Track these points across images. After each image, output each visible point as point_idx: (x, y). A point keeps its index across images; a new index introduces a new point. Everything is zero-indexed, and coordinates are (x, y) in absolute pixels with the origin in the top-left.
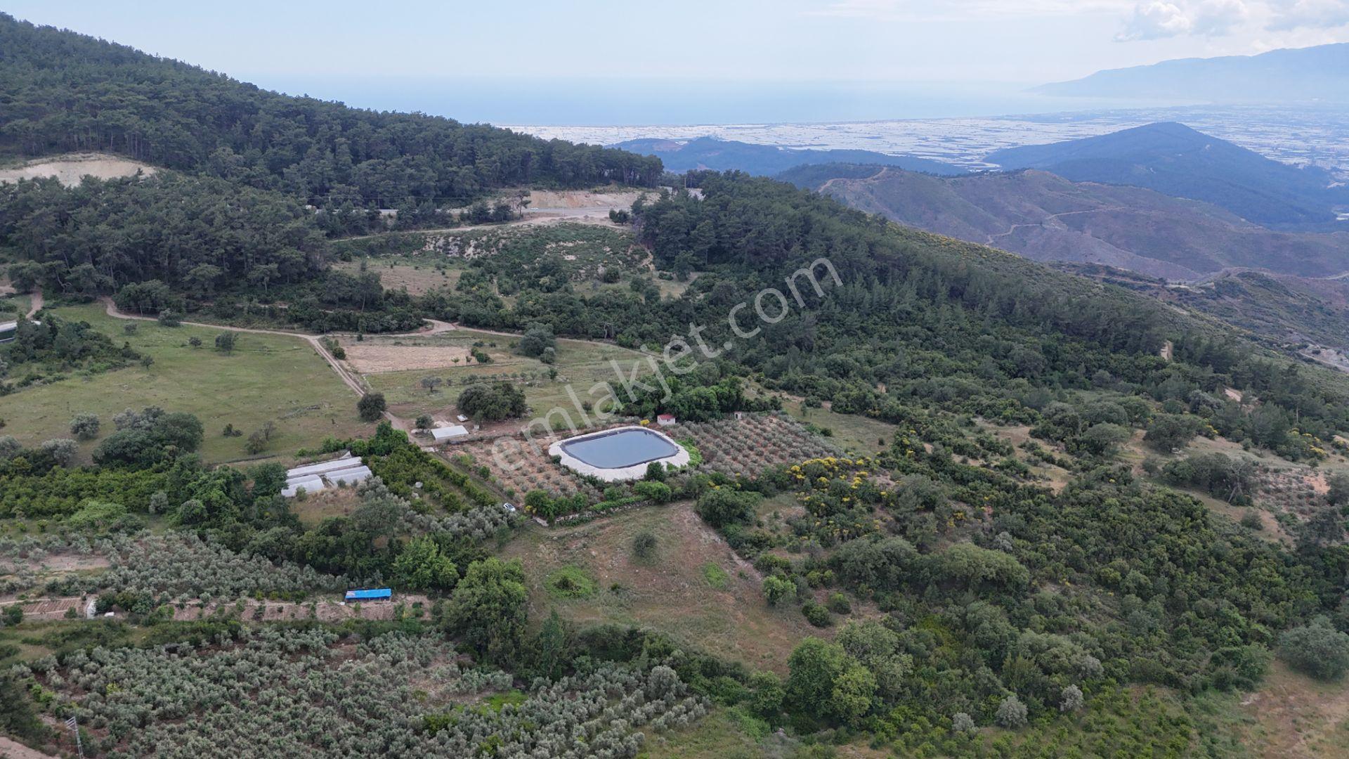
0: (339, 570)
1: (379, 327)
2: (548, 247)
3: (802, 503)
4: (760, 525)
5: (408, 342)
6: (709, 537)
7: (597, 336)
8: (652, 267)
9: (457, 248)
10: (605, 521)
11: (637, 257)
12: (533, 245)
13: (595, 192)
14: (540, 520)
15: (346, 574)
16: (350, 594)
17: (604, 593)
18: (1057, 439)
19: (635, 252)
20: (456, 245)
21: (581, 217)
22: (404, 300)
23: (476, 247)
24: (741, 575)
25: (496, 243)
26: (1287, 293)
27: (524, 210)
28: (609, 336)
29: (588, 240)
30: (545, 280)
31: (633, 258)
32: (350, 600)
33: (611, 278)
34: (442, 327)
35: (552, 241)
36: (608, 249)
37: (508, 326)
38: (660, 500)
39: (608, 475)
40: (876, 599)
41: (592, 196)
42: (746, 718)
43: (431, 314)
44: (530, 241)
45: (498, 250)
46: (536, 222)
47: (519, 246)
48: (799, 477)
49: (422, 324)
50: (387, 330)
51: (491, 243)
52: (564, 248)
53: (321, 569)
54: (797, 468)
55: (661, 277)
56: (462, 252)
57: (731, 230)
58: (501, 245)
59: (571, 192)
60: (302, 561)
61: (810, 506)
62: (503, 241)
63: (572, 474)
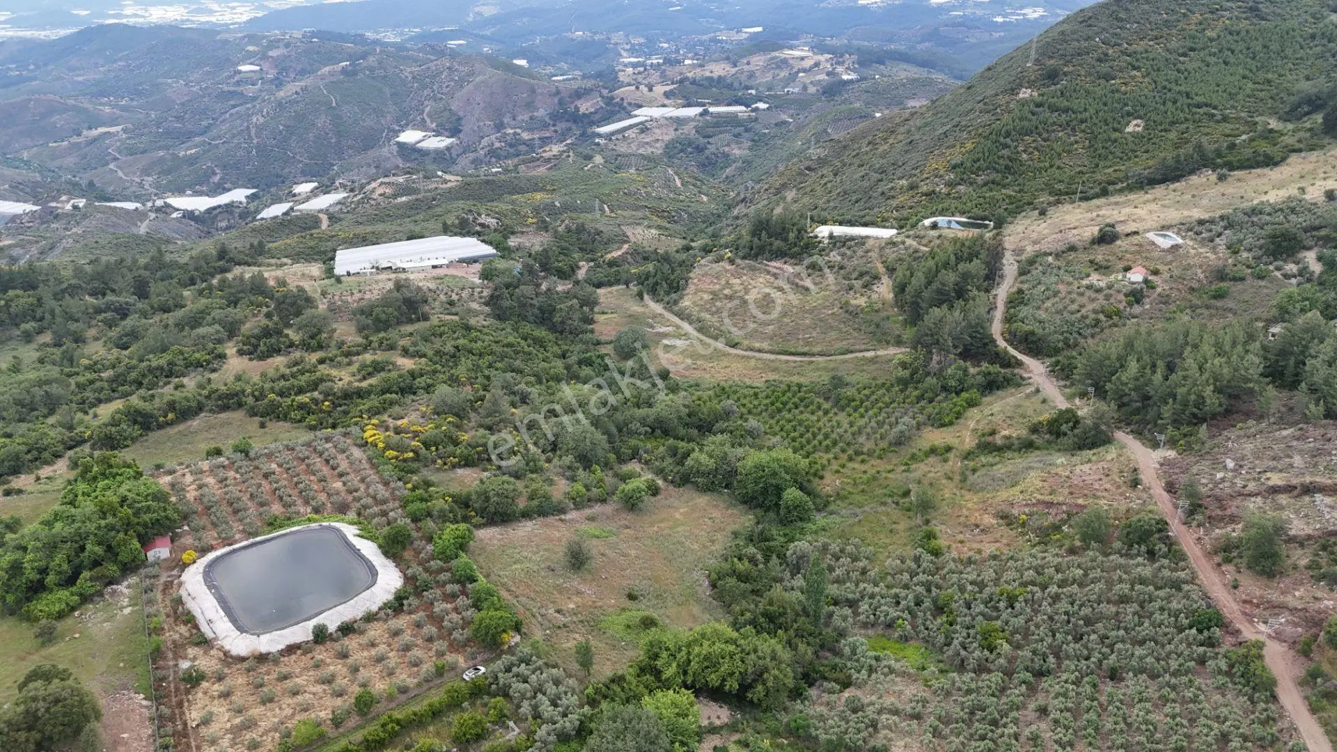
3: (455, 466)
4: (520, 493)
6: (529, 527)
14: (515, 640)
48: (407, 456)
54: (390, 454)
61: (467, 462)
63: (370, 618)
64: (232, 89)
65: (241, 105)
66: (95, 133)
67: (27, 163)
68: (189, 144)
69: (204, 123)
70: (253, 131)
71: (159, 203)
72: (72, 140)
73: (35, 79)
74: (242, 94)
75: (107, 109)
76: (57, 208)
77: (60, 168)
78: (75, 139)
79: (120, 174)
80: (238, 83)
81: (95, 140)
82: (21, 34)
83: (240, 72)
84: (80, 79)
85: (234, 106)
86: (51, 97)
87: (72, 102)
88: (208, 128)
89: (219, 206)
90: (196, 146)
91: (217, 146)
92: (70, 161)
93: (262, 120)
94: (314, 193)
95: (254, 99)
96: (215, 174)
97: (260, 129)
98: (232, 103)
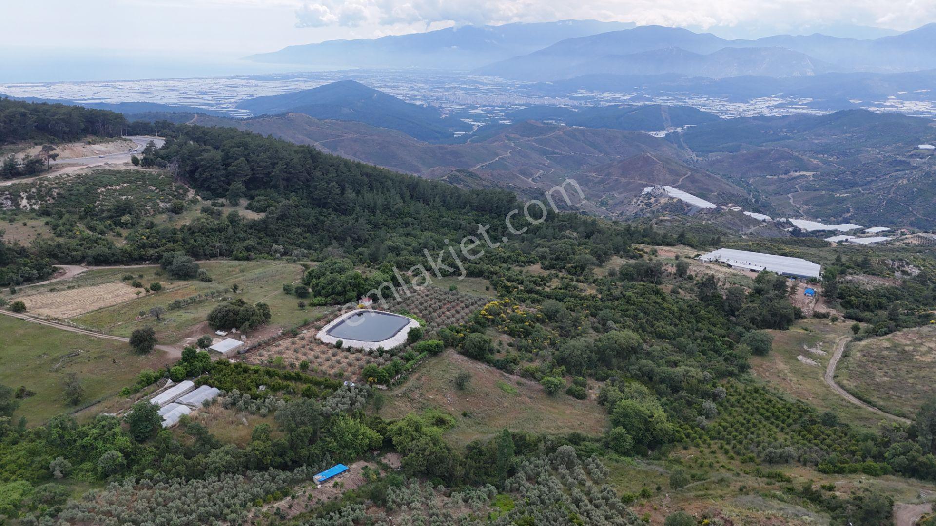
0: (297, 463)
1: (22, 279)
2: (99, 191)
3: (505, 332)
4: (499, 351)
5: (61, 287)
6: (481, 367)
7: (213, 256)
8: (199, 198)
9: (9, 202)
10: (417, 375)
11: (181, 191)
12: (87, 190)
13: (89, 143)
14: (381, 387)
15: (305, 464)
16: (318, 477)
17: (461, 418)
18: (561, 268)
19: (178, 188)
20: (6, 199)
21: (102, 164)
22: (23, 252)
23: (29, 198)
24: (519, 384)
25: (49, 193)
26: (481, 179)
27: (51, 162)
28: (221, 254)
29: (130, 182)
30: (125, 218)
31: (178, 193)
32: (322, 482)
33: (177, 210)
34: (74, 271)
35: (99, 186)
36: (154, 188)
37: (136, 260)
38: (434, 352)
39: (388, 345)
40: (591, 375)
41: (88, 146)
42: (622, 458)
43: (55, 261)
44: (82, 188)
45: (54, 198)
46: (71, 171)
47: (75, 192)
48: (491, 317)
49: (55, 270)
50: (28, 280)
51: (43, 193)
52: (116, 190)
53: (284, 467)
54: (483, 312)
55: (214, 204)
56: (17, 205)
57: (262, 164)
58: (55, 194)
59: (70, 145)
60: (262, 467)
61: (511, 333)
62: (56, 191)
63: (360, 351)
64: (904, 159)
65: (903, 170)
66: (797, 174)
67: (748, 185)
68: (850, 190)
69: (869, 179)
70: (894, 188)
71: (784, 220)
72: (781, 176)
73: (792, 138)
74: (909, 163)
75: (815, 162)
76: (723, 209)
77: (762, 191)
78: (783, 176)
79: (791, 201)
80: (911, 156)
81: (794, 178)
82: (809, 112)
83: (918, 148)
84: (816, 141)
85: (897, 171)
86: (786, 149)
87: (797, 154)
88: (869, 183)
89: (824, 231)
90: (850, 192)
91: (863, 195)
92: (771, 188)
93: (905, 181)
94: (878, 234)
95: (916, 168)
96: (848, 211)
97: (899, 188)
98: (898, 168)
